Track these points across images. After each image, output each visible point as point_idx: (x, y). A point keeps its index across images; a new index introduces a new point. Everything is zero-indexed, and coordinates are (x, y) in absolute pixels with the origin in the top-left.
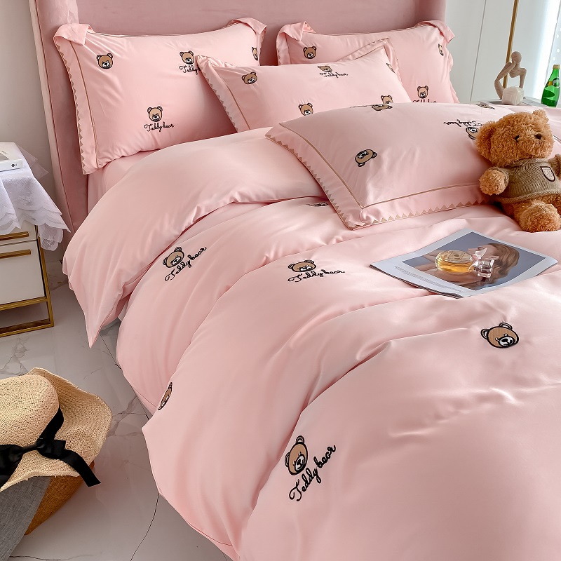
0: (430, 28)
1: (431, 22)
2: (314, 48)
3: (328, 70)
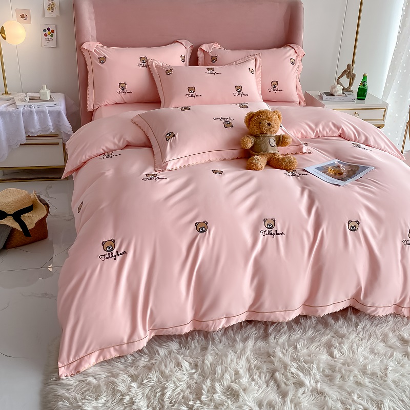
0: (289, 48)
1: (291, 45)
2: (216, 57)
3: (211, 70)
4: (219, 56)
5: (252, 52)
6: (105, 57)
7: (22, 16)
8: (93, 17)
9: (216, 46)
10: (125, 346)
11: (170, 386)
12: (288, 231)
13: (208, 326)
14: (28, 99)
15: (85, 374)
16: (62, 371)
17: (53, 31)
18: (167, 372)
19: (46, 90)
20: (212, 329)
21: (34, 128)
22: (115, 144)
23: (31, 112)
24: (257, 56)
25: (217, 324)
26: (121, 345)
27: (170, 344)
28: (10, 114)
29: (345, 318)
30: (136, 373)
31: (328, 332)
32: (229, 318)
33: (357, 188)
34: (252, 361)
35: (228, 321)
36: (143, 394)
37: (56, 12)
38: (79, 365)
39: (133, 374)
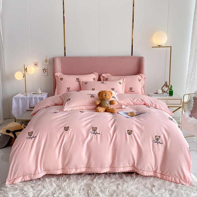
0: (138, 75)
1: (140, 74)
2: (108, 79)
3: (103, 83)
4: (108, 78)
5: (123, 77)
6: (63, 78)
7: (35, 64)
8: (60, 64)
9: (108, 74)
10: (32, 176)
11: (44, 191)
12: (102, 132)
13: (67, 171)
14: (32, 93)
15: (15, 184)
16: (7, 183)
17: (46, 70)
18: (46, 186)
19: (39, 90)
20: (69, 173)
21: (32, 104)
22: (51, 104)
23: (32, 98)
24: (124, 78)
25: (71, 171)
26: (31, 175)
27: (52, 178)
28: (24, 98)
29: (131, 176)
30: (34, 186)
31: (121, 180)
32: (76, 168)
33: (135, 119)
34: (82, 187)
35: (76, 170)
36: (33, 192)
37: (48, 63)
38: (14, 181)
39: (32, 186)
